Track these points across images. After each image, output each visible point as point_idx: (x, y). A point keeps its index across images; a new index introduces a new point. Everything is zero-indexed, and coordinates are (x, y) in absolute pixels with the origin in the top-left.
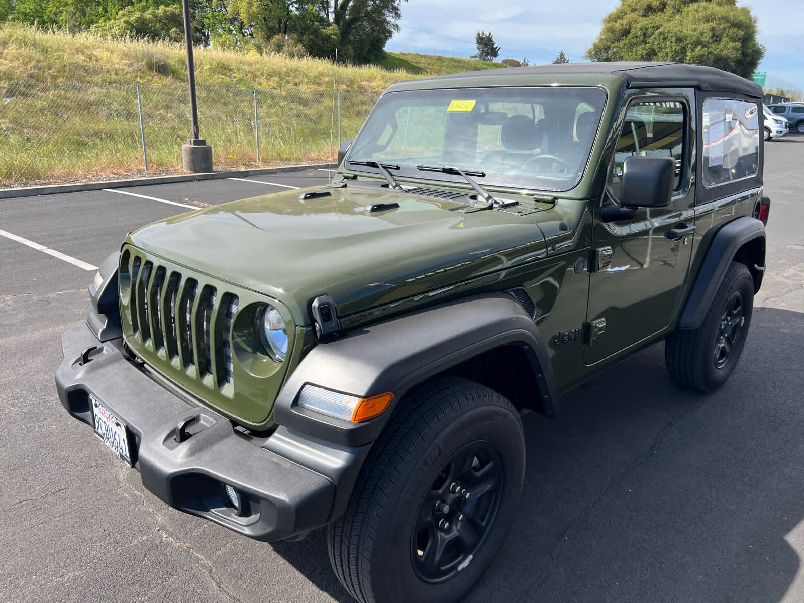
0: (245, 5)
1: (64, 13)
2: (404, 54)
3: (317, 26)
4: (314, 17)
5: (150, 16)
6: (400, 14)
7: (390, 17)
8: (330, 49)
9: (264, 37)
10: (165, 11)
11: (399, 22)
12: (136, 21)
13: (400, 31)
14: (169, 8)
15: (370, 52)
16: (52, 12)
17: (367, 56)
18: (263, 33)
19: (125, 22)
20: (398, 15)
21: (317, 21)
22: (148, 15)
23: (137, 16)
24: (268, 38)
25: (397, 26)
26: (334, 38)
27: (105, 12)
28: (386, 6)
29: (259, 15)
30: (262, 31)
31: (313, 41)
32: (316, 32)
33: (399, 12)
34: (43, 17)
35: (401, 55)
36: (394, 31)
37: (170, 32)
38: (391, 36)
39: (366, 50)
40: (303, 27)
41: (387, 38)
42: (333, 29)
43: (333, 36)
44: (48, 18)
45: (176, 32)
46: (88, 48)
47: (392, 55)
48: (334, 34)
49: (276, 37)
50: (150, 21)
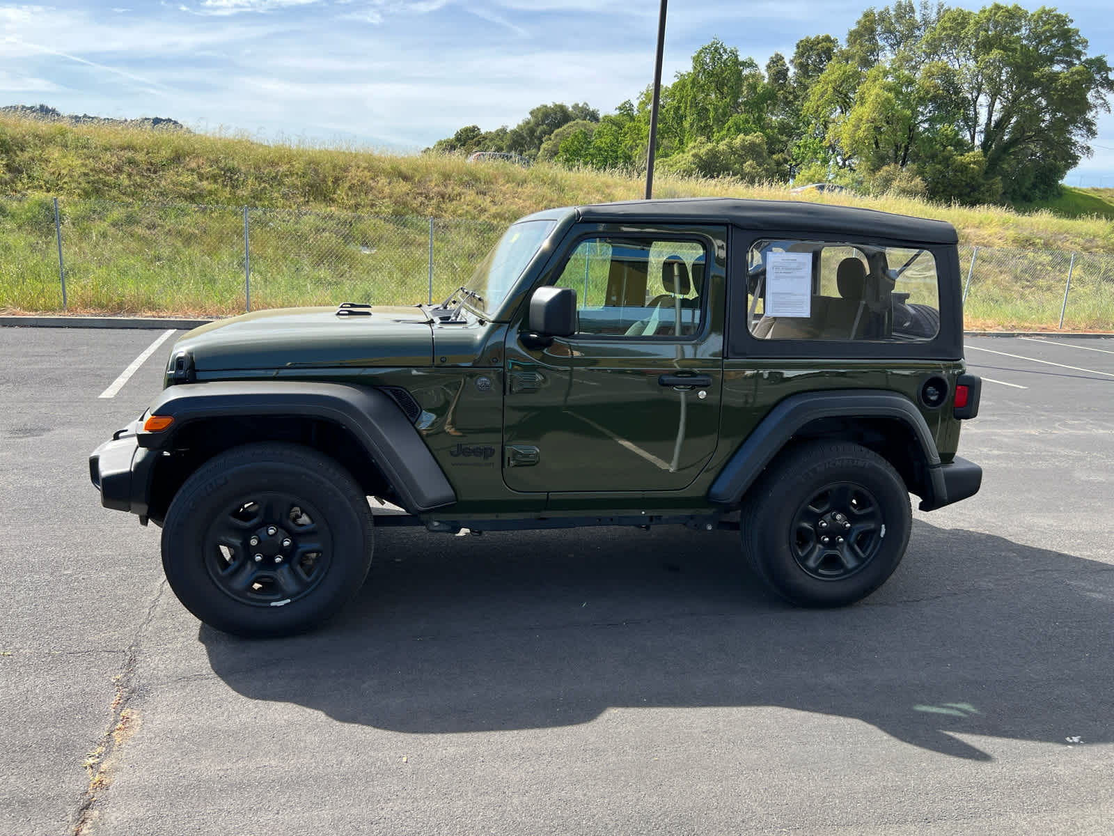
0: (849, 129)
1: (640, 145)
2: (1097, 190)
3: (950, 151)
4: (948, 139)
5: (725, 147)
6: (1095, 131)
7: (1078, 136)
8: (964, 183)
9: (869, 168)
10: (744, 140)
11: (1091, 143)
12: (707, 154)
13: (1092, 155)
14: (748, 138)
15: (1034, 186)
16: (628, 146)
17: (1029, 193)
18: (869, 163)
19: (693, 155)
20: (1092, 133)
21: (951, 145)
22: (722, 146)
23: (708, 148)
24: (875, 169)
25: (1089, 148)
26: (973, 168)
27: (680, 145)
28: (1073, 121)
29: (866, 141)
30: (867, 161)
31: (941, 172)
32: (947, 160)
33: (1094, 128)
34: (617, 152)
35: (1093, 191)
36: (1082, 156)
37: (745, 165)
38: (1075, 164)
39: (1028, 184)
40: (929, 154)
41: (1068, 167)
42: (973, 156)
43: (972, 165)
44: (622, 153)
45: (751, 165)
46: (608, 187)
47: (1076, 191)
48: (975, 163)
49: (886, 168)
50: (723, 153)
